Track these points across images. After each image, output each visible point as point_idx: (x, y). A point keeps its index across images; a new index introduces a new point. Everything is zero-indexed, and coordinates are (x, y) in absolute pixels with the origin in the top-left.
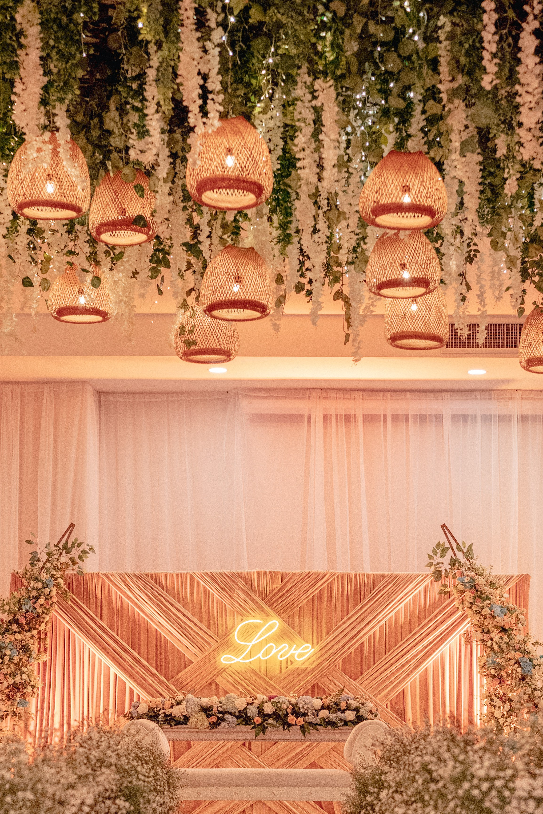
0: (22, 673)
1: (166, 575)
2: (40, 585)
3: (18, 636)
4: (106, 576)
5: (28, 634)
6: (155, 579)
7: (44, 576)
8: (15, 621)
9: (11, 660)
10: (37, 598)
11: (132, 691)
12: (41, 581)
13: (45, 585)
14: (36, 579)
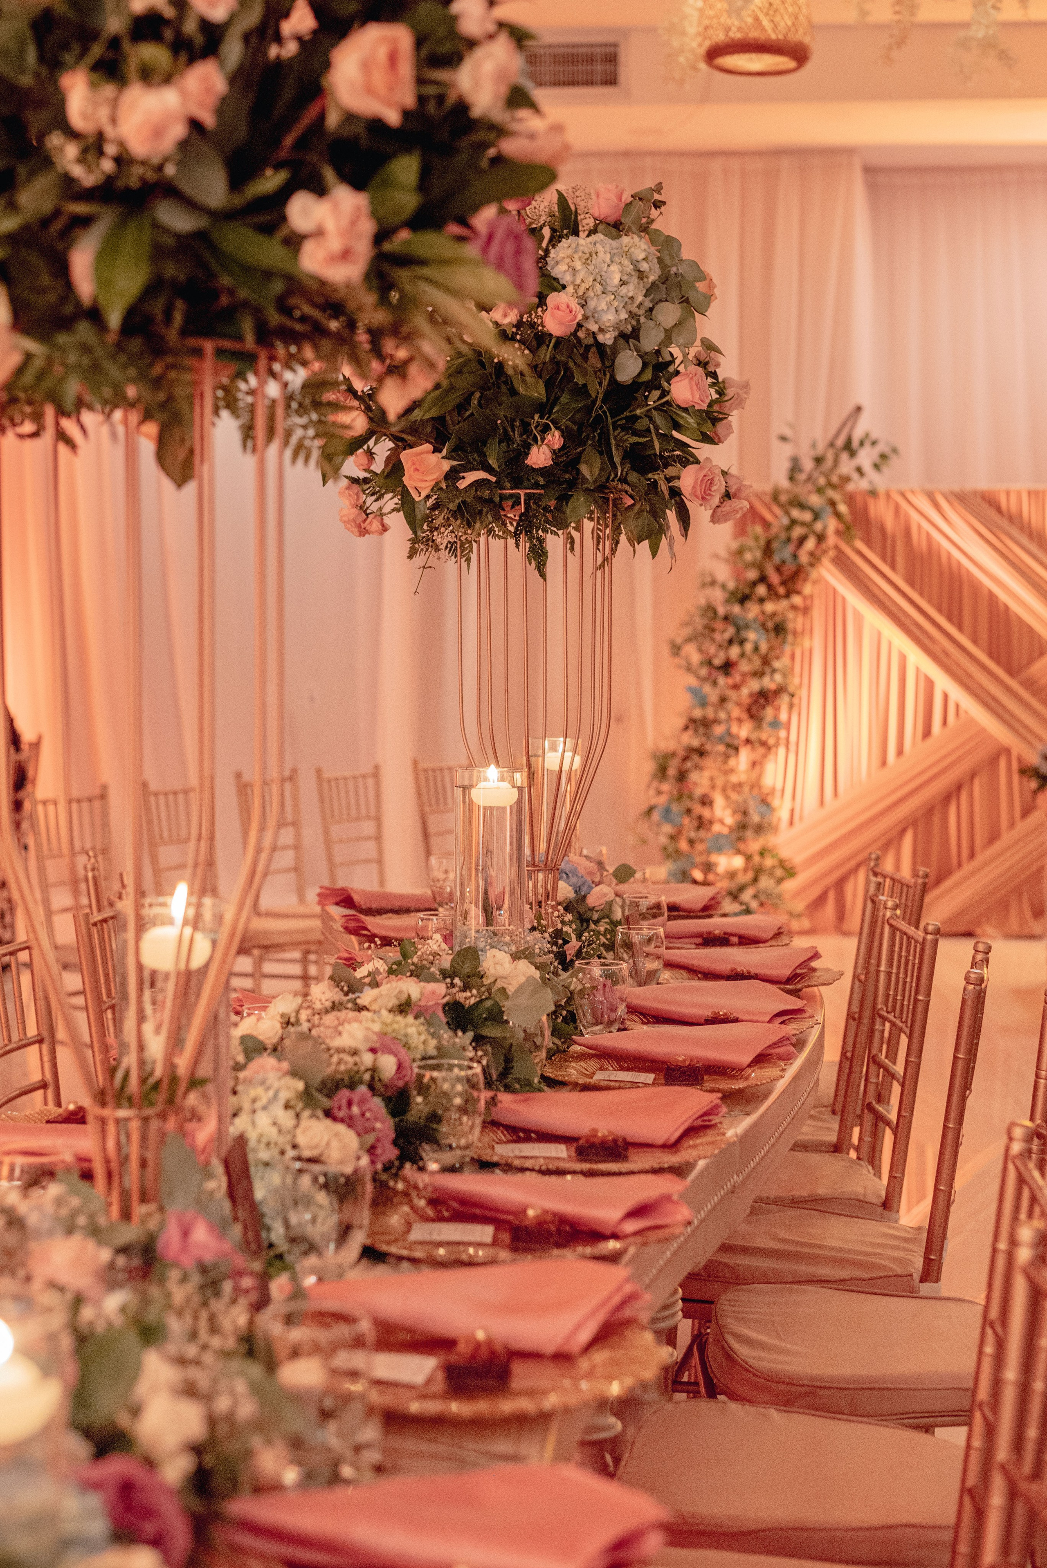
0: (774, 671)
1: (1008, 493)
2: (807, 516)
3: (769, 607)
4: (902, 494)
5: (784, 603)
6: (990, 501)
7: (815, 500)
8: (763, 579)
9: (756, 649)
10: (802, 540)
11: (946, 697)
12: (811, 509)
13: (817, 516)
14: (802, 506)
